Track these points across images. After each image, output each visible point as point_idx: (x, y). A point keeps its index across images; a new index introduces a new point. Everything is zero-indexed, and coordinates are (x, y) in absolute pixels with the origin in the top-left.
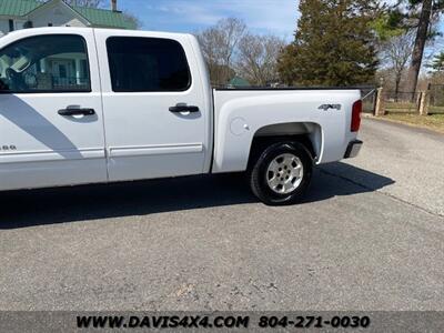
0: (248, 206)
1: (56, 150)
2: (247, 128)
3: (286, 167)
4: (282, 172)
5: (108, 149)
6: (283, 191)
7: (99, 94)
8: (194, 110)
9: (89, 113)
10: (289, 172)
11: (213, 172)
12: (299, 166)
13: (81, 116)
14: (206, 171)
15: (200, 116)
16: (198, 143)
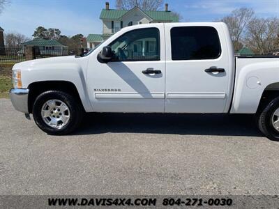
0: (255, 139)
1: (139, 93)
2: (260, 84)
5: (166, 94)
7: (164, 62)
8: (222, 71)
9: (158, 72)
11: (231, 112)
13: (154, 74)
14: (226, 111)
15: (225, 75)
16: (223, 93)
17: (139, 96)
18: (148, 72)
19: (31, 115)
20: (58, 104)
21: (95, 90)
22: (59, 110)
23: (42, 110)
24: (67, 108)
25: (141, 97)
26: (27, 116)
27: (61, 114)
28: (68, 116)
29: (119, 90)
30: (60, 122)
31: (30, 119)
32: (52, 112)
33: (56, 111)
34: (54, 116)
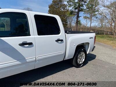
1: (18, 60)
2: (75, 45)
3: (81, 56)
4: (80, 57)
5: (37, 57)
6: (80, 63)
7: (33, 36)
8: (62, 40)
10: (82, 57)
12: (84, 55)
14: (63, 60)
15: (63, 42)
16: (63, 51)
18: (23, 44)
25: (20, 63)
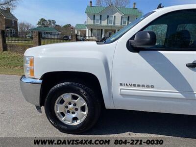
17: (180, 95)
19: (43, 108)
20: (75, 98)
21: (121, 84)
22: (75, 105)
23: (56, 104)
24: (85, 104)
26: (38, 108)
27: (77, 109)
28: (85, 113)
29: (152, 87)
30: (75, 119)
31: (41, 112)
32: (67, 107)
33: (71, 106)
34: (68, 112)
